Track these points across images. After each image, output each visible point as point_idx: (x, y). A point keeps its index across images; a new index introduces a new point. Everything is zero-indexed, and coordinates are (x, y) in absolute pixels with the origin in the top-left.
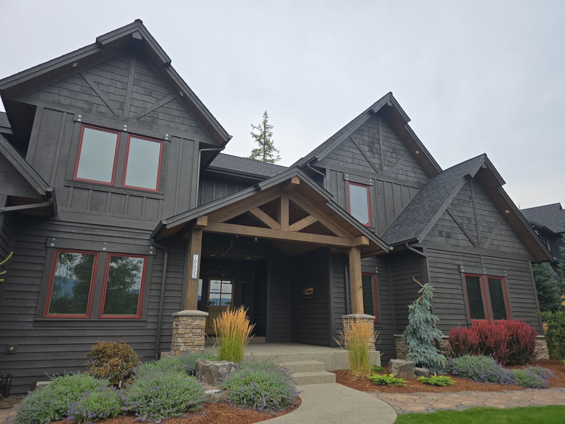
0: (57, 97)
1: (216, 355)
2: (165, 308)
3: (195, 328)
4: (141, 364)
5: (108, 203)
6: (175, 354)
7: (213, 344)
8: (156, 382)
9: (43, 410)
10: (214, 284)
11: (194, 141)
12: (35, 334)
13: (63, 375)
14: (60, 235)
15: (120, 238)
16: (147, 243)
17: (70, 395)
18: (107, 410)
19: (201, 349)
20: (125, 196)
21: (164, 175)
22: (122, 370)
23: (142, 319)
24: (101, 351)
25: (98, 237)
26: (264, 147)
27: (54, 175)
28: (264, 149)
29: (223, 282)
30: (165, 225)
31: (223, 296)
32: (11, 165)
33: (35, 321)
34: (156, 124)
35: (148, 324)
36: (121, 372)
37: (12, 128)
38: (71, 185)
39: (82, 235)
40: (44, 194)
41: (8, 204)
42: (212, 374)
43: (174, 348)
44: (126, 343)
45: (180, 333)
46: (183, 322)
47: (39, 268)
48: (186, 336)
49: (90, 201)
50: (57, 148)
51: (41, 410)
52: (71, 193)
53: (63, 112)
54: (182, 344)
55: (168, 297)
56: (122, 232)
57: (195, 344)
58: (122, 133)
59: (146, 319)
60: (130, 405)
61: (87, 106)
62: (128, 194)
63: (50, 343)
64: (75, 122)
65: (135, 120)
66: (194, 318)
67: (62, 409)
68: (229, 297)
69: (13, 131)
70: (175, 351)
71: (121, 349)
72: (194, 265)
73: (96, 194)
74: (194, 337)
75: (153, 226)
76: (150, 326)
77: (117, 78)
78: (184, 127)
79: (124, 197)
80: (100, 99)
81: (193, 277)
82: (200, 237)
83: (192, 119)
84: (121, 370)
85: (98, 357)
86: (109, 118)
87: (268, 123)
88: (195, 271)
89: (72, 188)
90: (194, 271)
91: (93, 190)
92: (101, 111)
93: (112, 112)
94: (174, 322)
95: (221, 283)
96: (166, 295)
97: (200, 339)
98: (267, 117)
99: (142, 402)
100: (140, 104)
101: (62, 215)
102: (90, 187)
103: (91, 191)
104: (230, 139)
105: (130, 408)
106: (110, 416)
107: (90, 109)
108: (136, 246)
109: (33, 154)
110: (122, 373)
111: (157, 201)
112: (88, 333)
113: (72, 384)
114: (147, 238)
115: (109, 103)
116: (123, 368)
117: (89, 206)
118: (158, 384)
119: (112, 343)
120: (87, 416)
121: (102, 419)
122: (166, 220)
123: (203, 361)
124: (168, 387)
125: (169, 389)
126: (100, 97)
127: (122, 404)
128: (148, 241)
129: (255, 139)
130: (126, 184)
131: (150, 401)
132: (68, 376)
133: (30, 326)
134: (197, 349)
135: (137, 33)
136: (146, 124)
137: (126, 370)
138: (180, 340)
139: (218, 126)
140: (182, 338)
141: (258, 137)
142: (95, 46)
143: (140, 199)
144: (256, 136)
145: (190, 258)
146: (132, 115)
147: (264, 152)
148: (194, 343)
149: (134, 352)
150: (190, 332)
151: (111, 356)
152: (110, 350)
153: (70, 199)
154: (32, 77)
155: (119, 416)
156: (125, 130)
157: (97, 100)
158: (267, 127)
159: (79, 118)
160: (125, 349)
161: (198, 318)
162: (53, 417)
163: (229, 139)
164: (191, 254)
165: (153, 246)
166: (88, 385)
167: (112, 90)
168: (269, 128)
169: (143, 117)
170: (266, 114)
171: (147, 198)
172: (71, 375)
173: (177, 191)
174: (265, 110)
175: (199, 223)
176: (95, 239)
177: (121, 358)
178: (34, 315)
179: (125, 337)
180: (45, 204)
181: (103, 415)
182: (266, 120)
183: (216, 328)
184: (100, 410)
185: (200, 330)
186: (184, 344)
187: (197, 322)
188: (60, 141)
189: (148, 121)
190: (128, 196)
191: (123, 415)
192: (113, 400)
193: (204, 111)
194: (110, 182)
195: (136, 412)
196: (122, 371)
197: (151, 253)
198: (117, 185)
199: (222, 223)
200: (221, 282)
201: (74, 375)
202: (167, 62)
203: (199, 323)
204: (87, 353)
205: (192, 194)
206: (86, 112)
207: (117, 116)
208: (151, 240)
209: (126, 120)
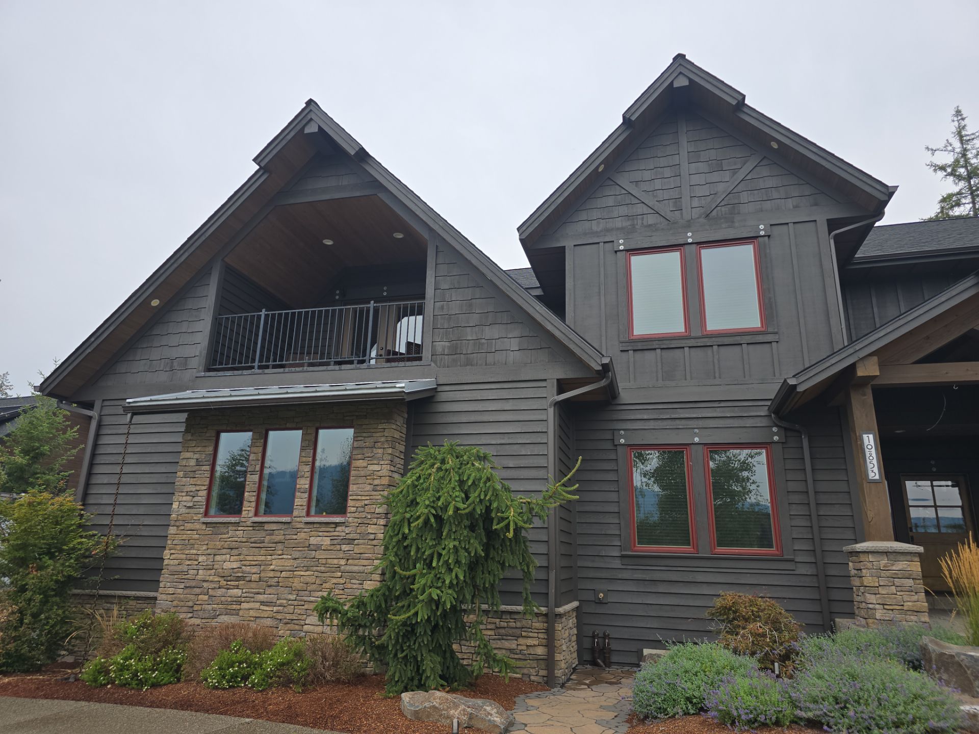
0: (587, 225)
1: (963, 634)
2: (824, 536)
3: (900, 576)
4: (805, 638)
5: (687, 364)
6: (867, 624)
7: (951, 611)
8: (848, 673)
9: (668, 694)
10: (916, 489)
11: (815, 221)
12: (626, 575)
13: (682, 643)
14: (629, 426)
15: (717, 419)
16: (764, 422)
17: (701, 675)
18: (769, 710)
19: (923, 620)
20: (711, 348)
21: (770, 298)
22: (773, 644)
23: (785, 557)
24: (730, 609)
25: (683, 422)
26: (970, 183)
27: (604, 338)
28: (970, 187)
29: (935, 483)
30: (795, 386)
31: (942, 513)
32: (553, 336)
33: (623, 557)
34: (739, 213)
35: (799, 565)
36: (772, 647)
37: (542, 287)
38: (629, 348)
39: (660, 422)
40: (600, 368)
41: (560, 391)
42: (965, 672)
43: (863, 613)
44: (770, 598)
45: (868, 585)
46: (869, 565)
47: (612, 477)
48: (881, 590)
49: (660, 367)
50: (600, 299)
51: (665, 694)
52: (632, 360)
53: (598, 243)
54: (877, 606)
55: (826, 517)
56: (718, 409)
57: (905, 608)
58: (686, 247)
59: (793, 557)
60: (808, 709)
61: (629, 223)
62: (715, 343)
63: (649, 591)
64: (616, 252)
65: (702, 220)
66: (891, 557)
67: (696, 698)
68: (958, 514)
69: (544, 292)
70: (866, 619)
71: (763, 607)
72: (868, 455)
73: (665, 353)
74: (902, 593)
75: (771, 391)
76: (802, 570)
77: (663, 162)
78: (790, 203)
79: (709, 350)
80: (644, 205)
81: (870, 478)
82: (869, 398)
83: (804, 182)
84: (771, 644)
85: (728, 618)
86: (663, 229)
87: (969, 131)
88: (872, 466)
89: (631, 352)
90: (870, 466)
91: (661, 349)
92: (649, 223)
93: (664, 220)
94: (851, 564)
95: (932, 486)
96: (821, 513)
97: (915, 598)
98: (963, 119)
99: (831, 707)
100: (705, 191)
101: (625, 396)
102: (655, 345)
103: (658, 351)
104: (892, 193)
105: (810, 715)
106: (778, 723)
107: (633, 226)
108: (745, 430)
109: (573, 315)
110: (774, 649)
111: (768, 346)
112: (700, 578)
113: (701, 659)
114: (763, 414)
115: (657, 206)
116: (775, 642)
117: (660, 375)
118: (853, 677)
119: (746, 596)
120: (739, 716)
121: (764, 725)
122: (794, 376)
123: (937, 644)
124: (876, 685)
125: (879, 691)
126: (643, 203)
127: (794, 704)
128: (766, 418)
129: (941, 174)
130: (709, 328)
131: (845, 707)
132: (690, 644)
133: (617, 564)
134: (912, 617)
135: (681, 78)
136: (722, 220)
137: (781, 644)
138: (872, 598)
139: (861, 177)
140: (875, 594)
141: (949, 166)
142: (623, 128)
143: (737, 348)
144: (943, 168)
145: (857, 441)
146: (696, 213)
147: (972, 194)
148: (903, 605)
149: (787, 614)
150: (890, 584)
151: (749, 618)
152: (745, 607)
153: (631, 369)
154: (553, 207)
155: (793, 726)
156: (690, 240)
157: (640, 209)
158: (968, 138)
159: (621, 245)
160: (770, 608)
161: (902, 558)
162: (684, 707)
163: (891, 195)
164: (857, 434)
165: (777, 426)
166: (726, 664)
167: (658, 184)
168: (973, 139)
169: (715, 210)
170: (958, 112)
171: (748, 344)
172: (696, 643)
173: (802, 321)
174: (956, 106)
175: (860, 373)
176: (679, 425)
177: (766, 623)
178: (619, 548)
179: (764, 587)
180: (603, 383)
181: (766, 719)
182: (963, 123)
183: (951, 577)
184: (758, 709)
185: (911, 581)
186: (882, 606)
187: (901, 565)
188: (602, 287)
189: (723, 213)
190: (715, 348)
191: (799, 724)
192: (776, 697)
193: (825, 159)
194: (683, 330)
195: (824, 724)
196: (774, 647)
197: (776, 438)
198: (696, 332)
199: (911, 364)
200: (932, 484)
201: (700, 644)
202: (739, 102)
203: (905, 566)
204: (709, 610)
205: (831, 320)
206: (628, 232)
207: (674, 223)
208: (771, 416)
209: (688, 225)
